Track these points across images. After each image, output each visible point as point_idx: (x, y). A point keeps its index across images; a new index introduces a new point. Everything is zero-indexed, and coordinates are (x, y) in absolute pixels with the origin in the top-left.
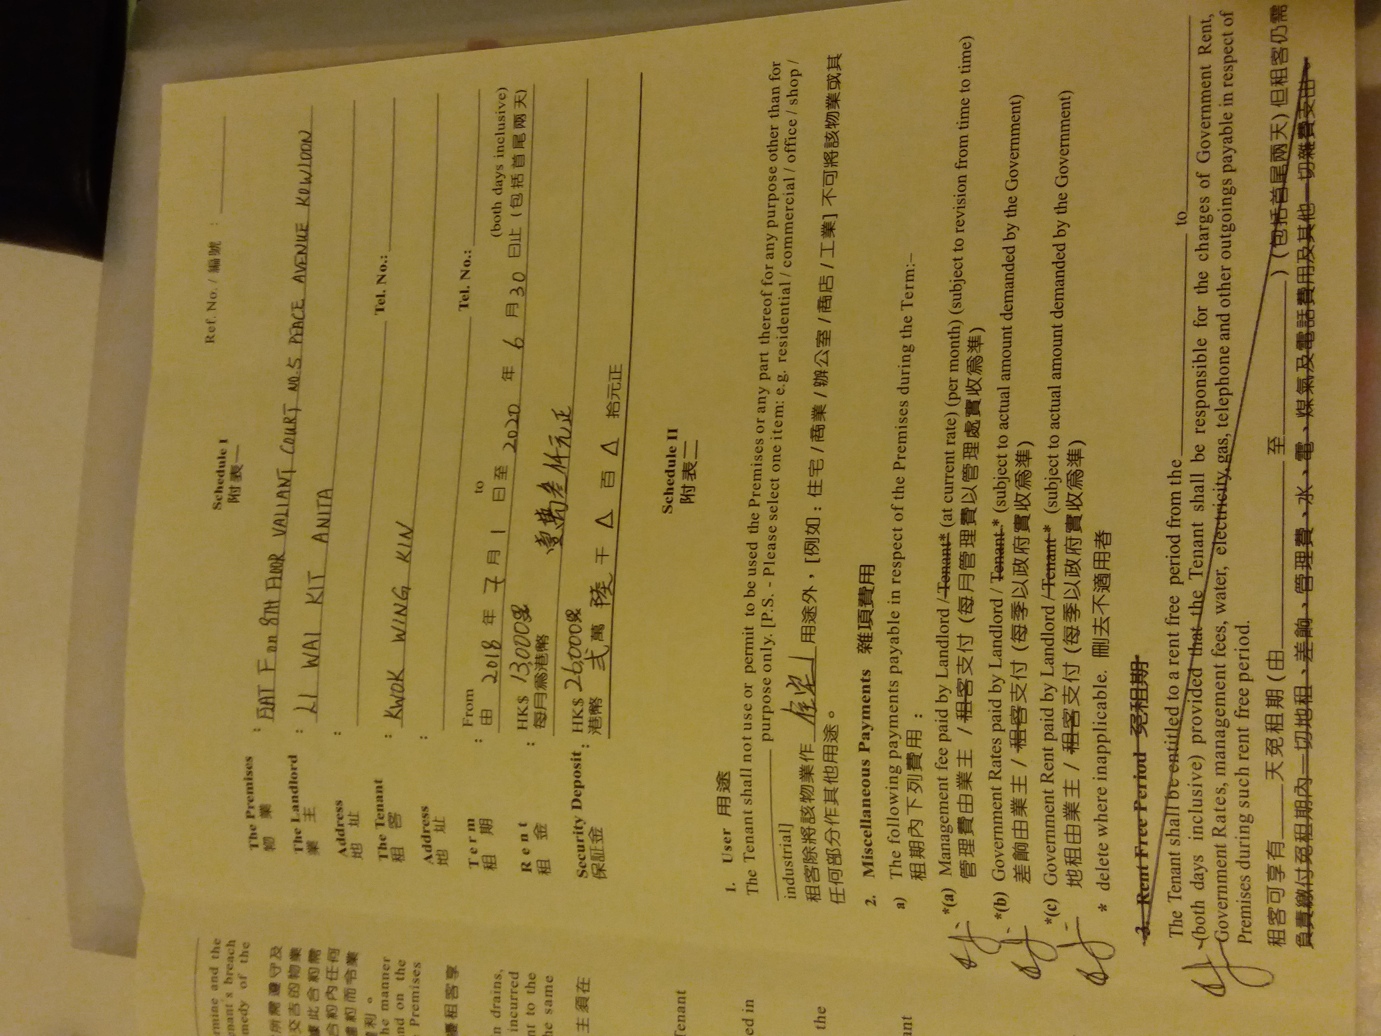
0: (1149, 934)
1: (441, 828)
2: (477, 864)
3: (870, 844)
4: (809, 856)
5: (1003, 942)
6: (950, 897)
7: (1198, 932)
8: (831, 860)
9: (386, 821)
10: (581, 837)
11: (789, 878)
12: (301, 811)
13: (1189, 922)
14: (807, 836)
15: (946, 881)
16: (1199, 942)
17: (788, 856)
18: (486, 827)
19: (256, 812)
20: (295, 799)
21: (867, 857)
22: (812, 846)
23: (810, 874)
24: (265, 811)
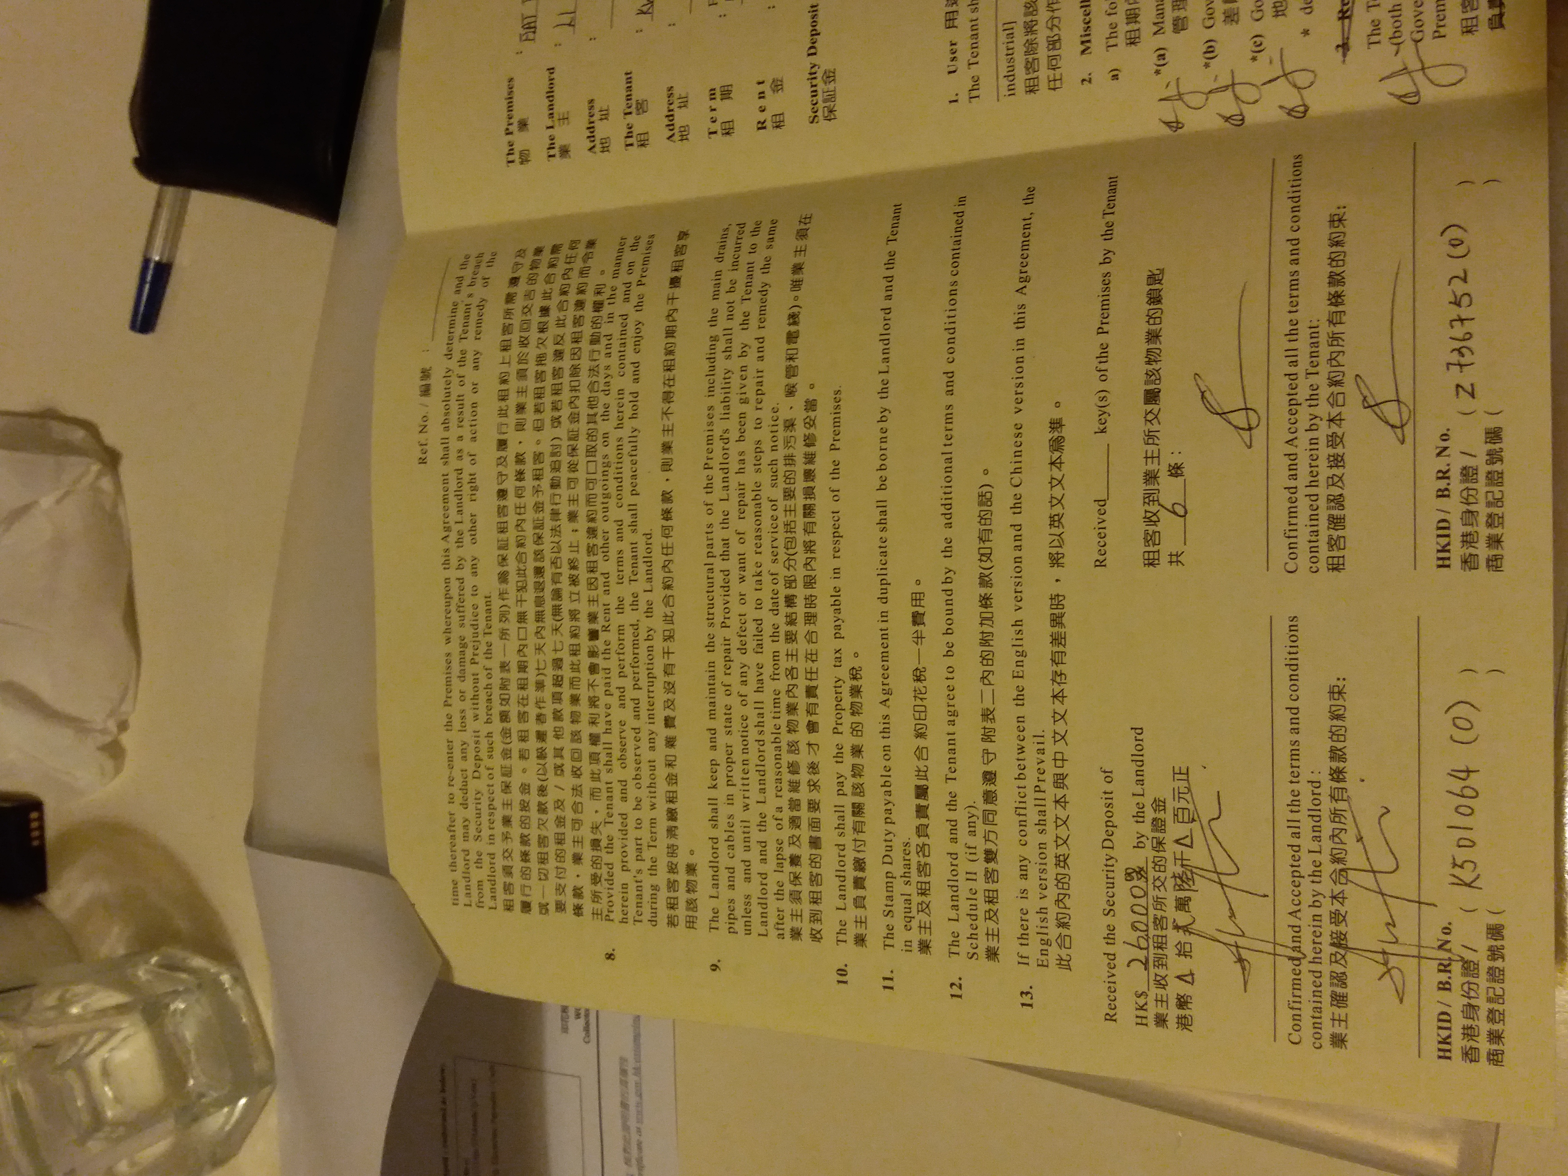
0: (1348, 50)
1: (684, 104)
2: (715, 133)
3: (1089, 22)
4: (1031, 47)
5: (1210, 92)
6: (1162, 56)
7: (1395, 38)
8: (1051, 47)
9: (633, 109)
10: (814, 82)
11: (1010, 76)
12: (556, 116)
13: (1387, 29)
14: (1030, 28)
15: (1160, 41)
16: (1395, 47)
17: (1010, 54)
18: (726, 94)
19: (514, 128)
20: (551, 107)
21: (1086, 35)
22: (1033, 37)
23: (1030, 66)
24: (523, 125)
